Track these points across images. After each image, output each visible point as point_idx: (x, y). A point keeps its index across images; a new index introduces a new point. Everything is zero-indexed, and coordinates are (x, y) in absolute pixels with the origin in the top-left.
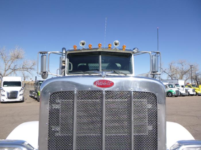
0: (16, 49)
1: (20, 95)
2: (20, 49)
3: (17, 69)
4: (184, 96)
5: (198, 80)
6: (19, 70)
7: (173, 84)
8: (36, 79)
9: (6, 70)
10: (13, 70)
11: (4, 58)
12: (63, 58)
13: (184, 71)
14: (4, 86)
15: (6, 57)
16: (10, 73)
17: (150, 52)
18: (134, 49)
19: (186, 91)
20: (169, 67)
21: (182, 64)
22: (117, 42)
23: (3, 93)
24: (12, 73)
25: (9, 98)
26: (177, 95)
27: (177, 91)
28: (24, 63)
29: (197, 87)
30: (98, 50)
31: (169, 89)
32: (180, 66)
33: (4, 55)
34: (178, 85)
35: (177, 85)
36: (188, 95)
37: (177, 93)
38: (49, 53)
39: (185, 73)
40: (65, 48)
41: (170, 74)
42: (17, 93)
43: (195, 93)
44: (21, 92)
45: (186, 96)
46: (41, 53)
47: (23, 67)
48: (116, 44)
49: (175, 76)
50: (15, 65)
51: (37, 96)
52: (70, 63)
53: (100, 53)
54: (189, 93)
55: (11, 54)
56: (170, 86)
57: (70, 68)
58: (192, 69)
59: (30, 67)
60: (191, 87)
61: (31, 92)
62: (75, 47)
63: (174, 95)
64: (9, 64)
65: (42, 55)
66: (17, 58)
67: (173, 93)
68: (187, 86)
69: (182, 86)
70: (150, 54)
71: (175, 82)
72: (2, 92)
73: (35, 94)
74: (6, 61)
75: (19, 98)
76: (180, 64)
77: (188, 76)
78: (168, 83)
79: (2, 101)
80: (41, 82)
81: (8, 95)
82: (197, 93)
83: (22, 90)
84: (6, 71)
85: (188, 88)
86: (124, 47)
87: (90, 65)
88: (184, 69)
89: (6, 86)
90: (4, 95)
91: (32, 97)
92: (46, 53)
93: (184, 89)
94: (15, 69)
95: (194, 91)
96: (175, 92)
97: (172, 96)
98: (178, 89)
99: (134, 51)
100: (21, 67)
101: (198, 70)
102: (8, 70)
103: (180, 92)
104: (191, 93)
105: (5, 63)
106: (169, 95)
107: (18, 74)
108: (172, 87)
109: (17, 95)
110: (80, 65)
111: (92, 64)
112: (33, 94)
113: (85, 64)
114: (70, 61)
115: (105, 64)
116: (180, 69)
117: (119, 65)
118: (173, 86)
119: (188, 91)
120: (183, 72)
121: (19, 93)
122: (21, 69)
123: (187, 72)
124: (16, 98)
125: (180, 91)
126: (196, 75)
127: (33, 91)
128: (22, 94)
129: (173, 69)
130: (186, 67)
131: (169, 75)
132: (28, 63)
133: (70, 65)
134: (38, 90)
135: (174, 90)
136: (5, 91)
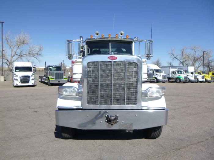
0: (21, 34)
1: (32, 79)
2: (26, 34)
3: (24, 55)
4: (192, 82)
5: (210, 68)
6: (25, 55)
7: (182, 70)
8: (46, 65)
9: (13, 55)
10: (19, 56)
11: (9, 44)
12: (81, 44)
13: (197, 57)
14: (16, 71)
15: (11, 43)
16: (17, 59)
17: (146, 41)
18: (135, 38)
19: (195, 77)
20: (180, 54)
21: (194, 50)
22: (122, 32)
23: (16, 78)
24: (19, 58)
25: (22, 82)
26: (185, 81)
27: (186, 78)
28: (30, 48)
29: (207, 74)
30: (108, 39)
31: (177, 75)
32: (193, 52)
33: (9, 41)
34: (188, 71)
35: (186, 71)
36: (197, 81)
37: (186, 80)
38: (74, 41)
39: (197, 59)
40: (82, 36)
41: (182, 61)
42: (29, 78)
43: (204, 80)
44: (33, 77)
45: (195, 82)
46: (68, 41)
47: (29, 53)
48: (121, 34)
49: (187, 62)
50: (21, 50)
51: (48, 81)
52: (88, 48)
53: (110, 41)
54: (198, 79)
55: (16, 39)
56: (180, 72)
57: (88, 52)
58: (205, 55)
59: (36, 53)
60: (201, 74)
61: (41, 77)
62: (91, 36)
63: (182, 81)
64: (15, 50)
65: (68, 42)
66: (23, 43)
67: (182, 79)
68: (197, 73)
69: (192, 73)
70: (145, 41)
71: (185, 68)
72: (15, 76)
73: (45, 79)
74: (12, 47)
75: (31, 82)
76: (193, 50)
77: (201, 63)
78: (177, 70)
79: (15, 85)
80: (51, 68)
81: (21, 79)
82: (206, 80)
83: (33, 74)
84: (12, 57)
85: (198, 75)
86: (127, 36)
87: (102, 50)
88: (197, 56)
89: (18, 71)
90: (17, 80)
91: (42, 82)
92: (71, 41)
93: (193, 75)
94: (21, 55)
95: (203, 77)
96: (183, 78)
97: (180, 82)
98: (187, 75)
99: (135, 39)
100: (28, 53)
101: (212, 57)
102: (14, 56)
103: (189, 79)
104: (200, 79)
105: (10, 49)
106: (177, 81)
107: (24, 60)
108: (181, 73)
109: (29, 79)
110: (94, 49)
111: (103, 49)
112: (43, 79)
113: (98, 49)
114: (88, 47)
115: (113, 49)
116: (193, 55)
117: (124, 50)
118: (183, 72)
119: (198, 77)
120: (196, 59)
121: (31, 78)
122: (28, 55)
123: (199, 58)
124: (28, 82)
125: (189, 77)
126: (209, 62)
127: (43, 77)
128: (34, 79)
129: (186, 55)
130: (199, 54)
131: (180, 62)
132: (35, 49)
133: (88, 50)
134: (48, 75)
135: (182, 76)
136: (17, 76)
